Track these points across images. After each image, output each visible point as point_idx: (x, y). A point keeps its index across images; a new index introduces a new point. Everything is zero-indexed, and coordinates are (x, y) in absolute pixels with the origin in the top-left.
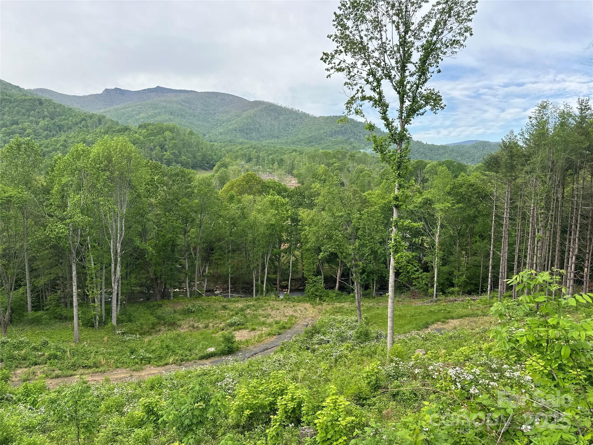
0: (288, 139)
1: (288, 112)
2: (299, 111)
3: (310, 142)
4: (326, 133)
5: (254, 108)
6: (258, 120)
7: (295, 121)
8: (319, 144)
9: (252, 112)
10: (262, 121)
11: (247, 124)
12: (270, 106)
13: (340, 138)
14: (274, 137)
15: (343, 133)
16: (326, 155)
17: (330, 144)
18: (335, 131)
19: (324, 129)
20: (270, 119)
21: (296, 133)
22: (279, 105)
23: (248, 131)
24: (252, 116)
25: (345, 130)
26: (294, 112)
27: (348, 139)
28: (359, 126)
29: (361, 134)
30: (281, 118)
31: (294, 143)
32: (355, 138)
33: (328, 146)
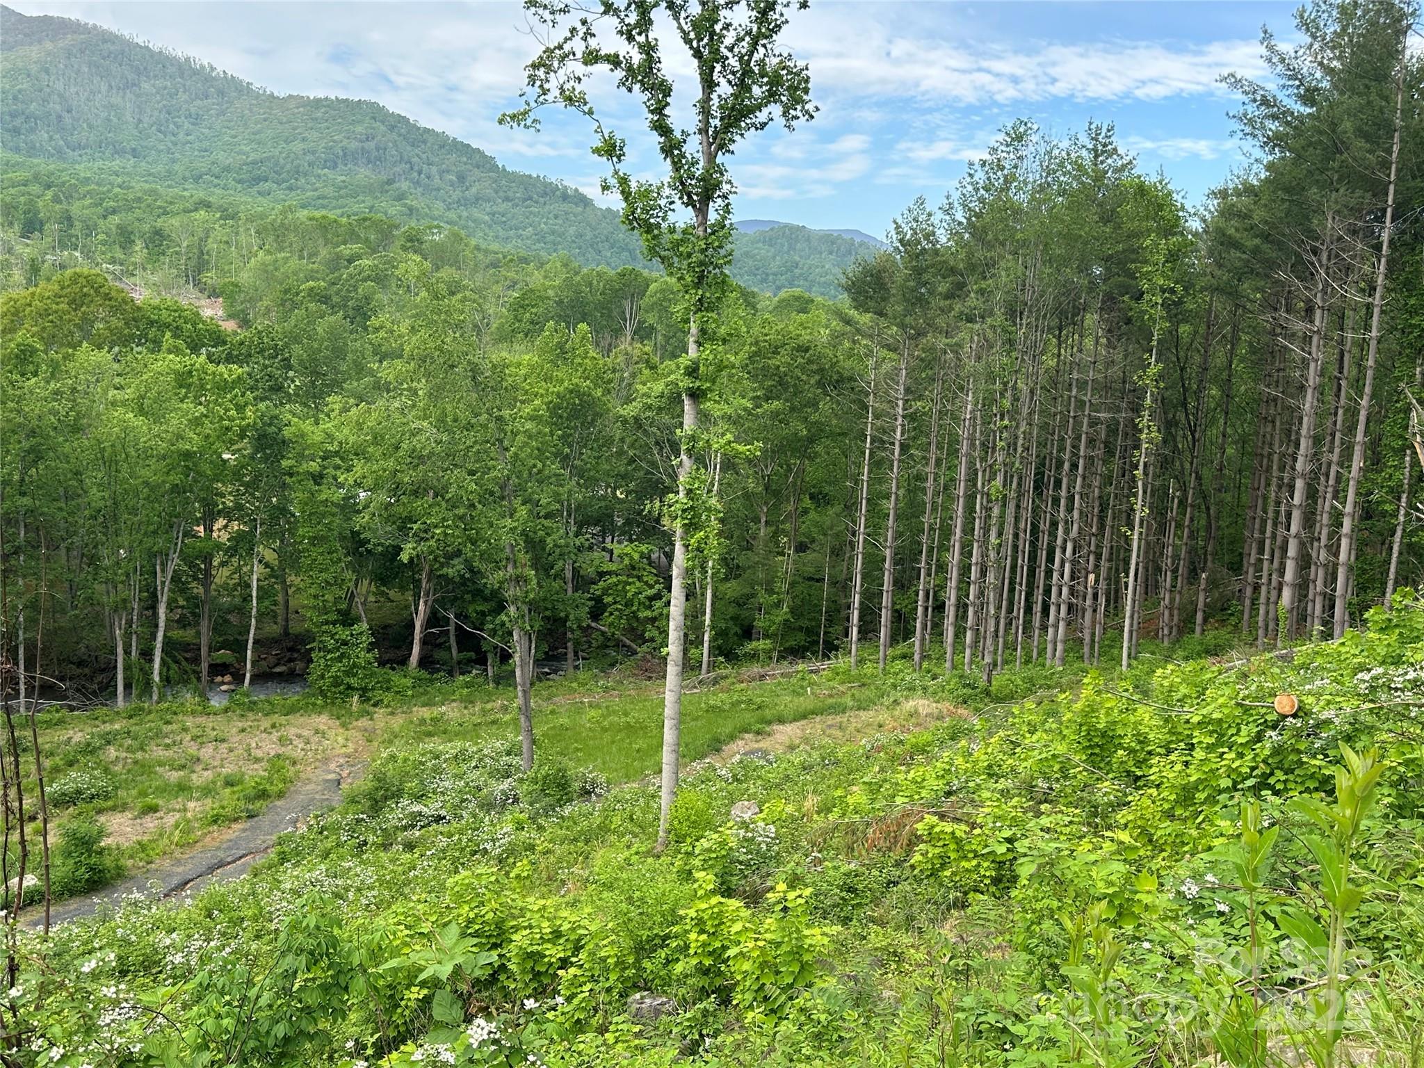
0: (174, 161)
1: (171, 70)
2: (213, 69)
3: (258, 180)
4: (314, 153)
5: (40, 42)
6: (59, 86)
7: (198, 102)
8: (290, 189)
9: (35, 56)
10: (73, 90)
11: (15, 98)
12: (105, 41)
13: (364, 174)
14: (119, 152)
15: (375, 160)
16: (324, 227)
17: (329, 191)
18: (344, 149)
19: (304, 140)
20: (104, 88)
21: (205, 144)
22: (140, 41)
23: (18, 122)
24: (34, 69)
25: (378, 149)
26: (195, 73)
27: (390, 182)
28: (425, 142)
29: (434, 169)
30: (145, 85)
31: (197, 179)
32: (412, 181)
33: (324, 198)
